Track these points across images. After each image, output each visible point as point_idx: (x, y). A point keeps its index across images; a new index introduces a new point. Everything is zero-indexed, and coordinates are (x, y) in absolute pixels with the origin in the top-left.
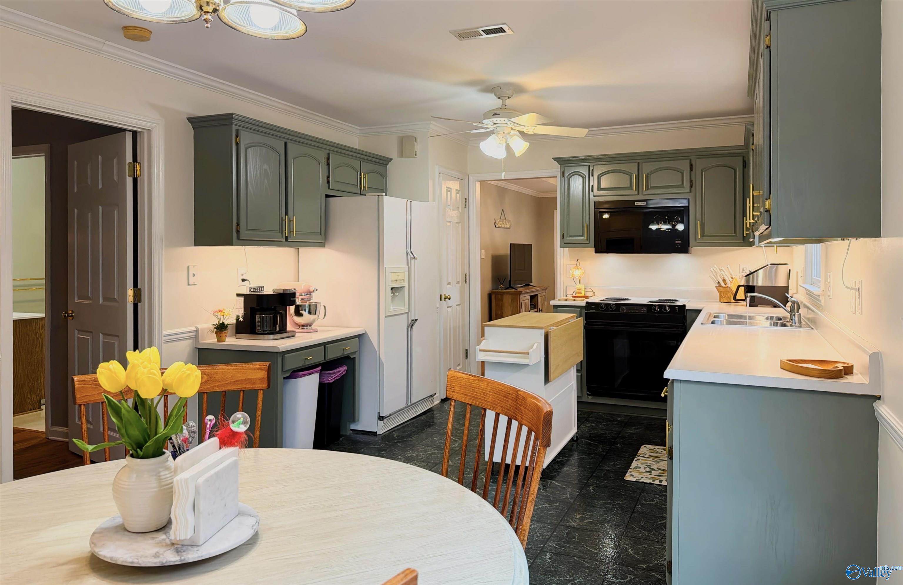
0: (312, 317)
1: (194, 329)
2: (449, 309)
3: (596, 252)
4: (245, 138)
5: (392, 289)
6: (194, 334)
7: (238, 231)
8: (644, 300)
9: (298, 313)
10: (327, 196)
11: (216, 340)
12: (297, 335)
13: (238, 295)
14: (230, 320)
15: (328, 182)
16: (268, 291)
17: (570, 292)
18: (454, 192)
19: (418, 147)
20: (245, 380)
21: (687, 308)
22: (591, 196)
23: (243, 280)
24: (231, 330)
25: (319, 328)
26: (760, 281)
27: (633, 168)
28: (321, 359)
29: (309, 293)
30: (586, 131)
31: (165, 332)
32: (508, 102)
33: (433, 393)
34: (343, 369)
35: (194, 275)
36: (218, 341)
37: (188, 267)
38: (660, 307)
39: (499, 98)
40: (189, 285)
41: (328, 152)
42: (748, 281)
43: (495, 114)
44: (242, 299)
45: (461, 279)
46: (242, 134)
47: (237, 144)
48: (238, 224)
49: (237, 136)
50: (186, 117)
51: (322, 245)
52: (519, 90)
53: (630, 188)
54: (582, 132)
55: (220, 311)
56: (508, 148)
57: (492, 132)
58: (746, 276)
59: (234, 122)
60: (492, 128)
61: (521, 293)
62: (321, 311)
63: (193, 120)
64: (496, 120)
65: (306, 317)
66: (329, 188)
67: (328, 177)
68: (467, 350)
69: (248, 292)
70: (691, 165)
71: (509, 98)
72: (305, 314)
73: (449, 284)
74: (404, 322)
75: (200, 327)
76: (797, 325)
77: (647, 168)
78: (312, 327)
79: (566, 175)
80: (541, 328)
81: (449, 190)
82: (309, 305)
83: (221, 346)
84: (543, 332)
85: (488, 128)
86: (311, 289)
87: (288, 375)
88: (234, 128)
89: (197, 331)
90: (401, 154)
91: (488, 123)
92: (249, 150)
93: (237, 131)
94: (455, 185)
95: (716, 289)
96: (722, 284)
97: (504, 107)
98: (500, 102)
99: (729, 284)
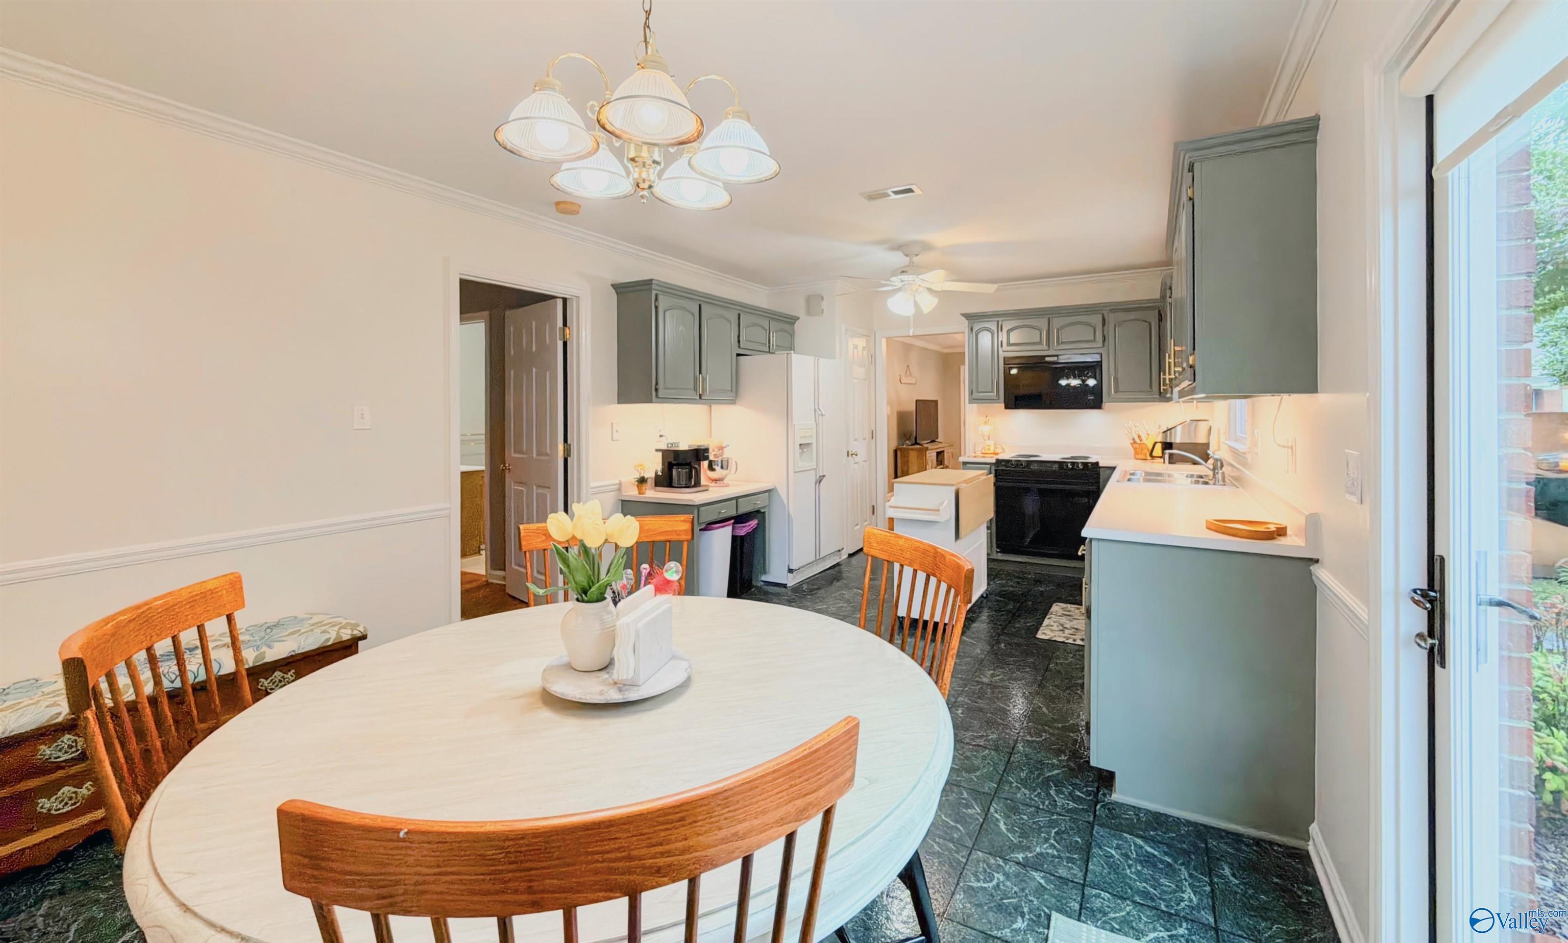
0: (724, 472)
1: (617, 482)
2: (856, 466)
3: (1007, 407)
4: (663, 302)
5: (800, 445)
6: (617, 486)
7: (656, 390)
8: (1057, 457)
9: (711, 468)
10: (738, 355)
11: (637, 492)
12: (711, 489)
13: (657, 450)
14: (650, 474)
15: (739, 341)
16: (683, 446)
17: (979, 449)
18: (860, 348)
19: (825, 305)
20: (672, 531)
21: (1101, 465)
22: (1000, 352)
23: (661, 436)
24: (651, 483)
25: (730, 483)
26: (1178, 438)
27: (1043, 323)
28: (733, 513)
29: (721, 448)
30: (995, 287)
31: (592, 485)
32: (916, 259)
33: (841, 548)
34: (754, 523)
35: (617, 431)
36: (640, 493)
37: (612, 424)
38: (1073, 464)
39: (907, 256)
40: (612, 440)
41: (738, 312)
42: (1166, 437)
43: (903, 272)
44: (660, 454)
45: (867, 435)
46: (660, 297)
47: (656, 307)
48: (657, 384)
49: (656, 300)
50: (610, 284)
51: (733, 402)
52: (926, 247)
53: (1040, 343)
54: (991, 288)
55: (641, 465)
56: (916, 304)
57: (899, 289)
58: (1165, 432)
59: (654, 286)
60: (899, 285)
61: (927, 449)
62: (732, 466)
63: (614, 286)
64: (904, 277)
65: (719, 472)
66: (739, 347)
67: (739, 336)
68: (873, 506)
69: (666, 448)
70: (1104, 319)
71: (917, 255)
72: (718, 468)
73: (856, 440)
74: (812, 477)
75: (623, 480)
76: (1221, 482)
77: (1057, 322)
78: (724, 481)
79: (974, 331)
80: (952, 485)
81: (856, 347)
82: (722, 461)
83: (641, 498)
84: (953, 489)
85: (893, 285)
86: (724, 444)
87: (703, 526)
88: (654, 293)
89: (620, 484)
90: (809, 312)
91: (896, 281)
92: (667, 313)
93: (656, 295)
94: (861, 343)
95: (1130, 446)
96: (1138, 441)
97: (912, 264)
98: (908, 259)
99: (1144, 441)
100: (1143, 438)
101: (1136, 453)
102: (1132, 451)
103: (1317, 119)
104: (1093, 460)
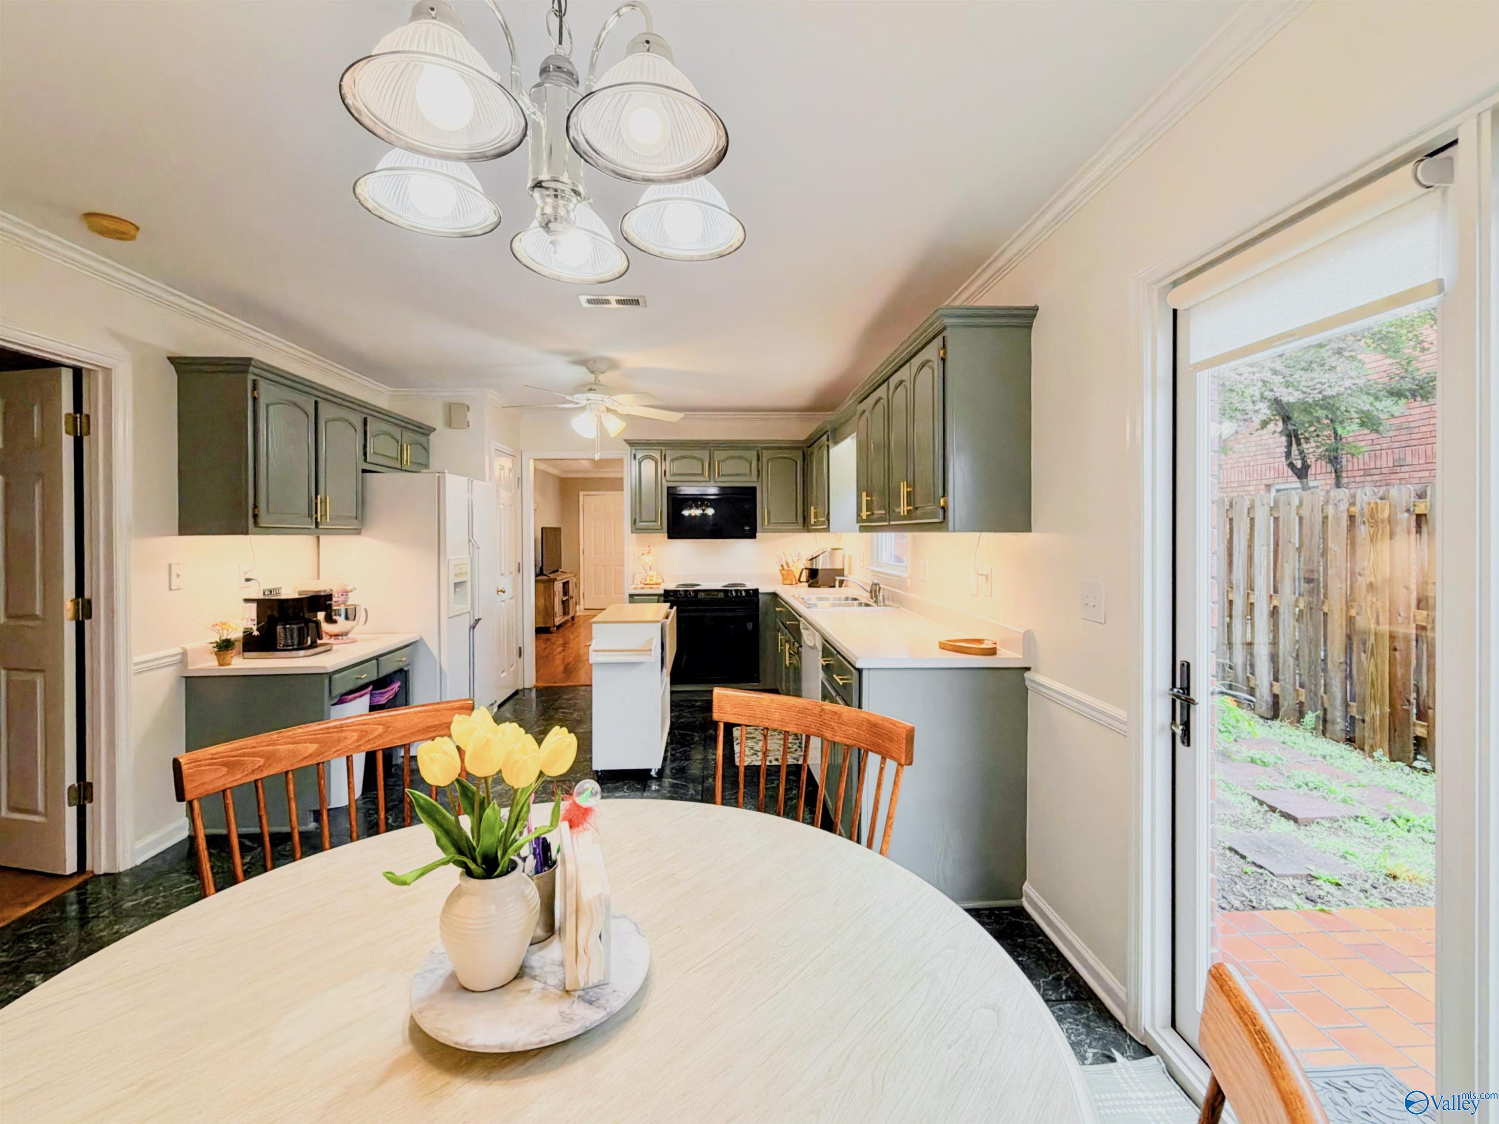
0: (350, 624)
1: (181, 651)
3: (670, 537)
4: (267, 393)
5: (455, 584)
6: (179, 657)
7: (255, 516)
8: (718, 586)
9: (330, 619)
10: (364, 471)
11: (216, 663)
12: (335, 647)
13: (247, 600)
14: (236, 634)
15: (365, 454)
16: (289, 593)
17: (638, 579)
18: (507, 470)
19: (470, 416)
20: (440, 725)
21: (760, 591)
22: (664, 481)
23: (248, 580)
24: (239, 646)
25: (357, 637)
26: (820, 565)
27: (704, 454)
28: (374, 677)
29: (345, 593)
31: (136, 659)
32: (601, 377)
33: (493, 702)
34: (396, 686)
35: (178, 576)
36: (220, 665)
37: (170, 566)
38: (736, 591)
39: (592, 372)
40: (170, 589)
41: (364, 416)
42: (812, 564)
43: (591, 389)
44: (254, 606)
45: (514, 568)
46: (262, 385)
47: (255, 399)
48: (255, 506)
49: (254, 388)
50: (165, 355)
51: (358, 532)
52: (613, 365)
53: (702, 474)
54: (675, 417)
55: (224, 624)
56: (601, 425)
57: (584, 408)
58: (811, 560)
59: (251, 369)
60: (584, 403)
61: (555, 580)
62: (361, 615)
63: (178, 362)
64: (591, 395)
65: (342, 624)
66: (365, 460)
67: (365, 447)
68: (520, 648)
69: (261, 596)
70: (758, 456)
71: (602, 373)
72: (341, 619)
73: (502, 575)
74: (467, 622)
75: (188, 646)
77: (719, 455)
78: (349, 635)
79: (638, 458)
81: (502, 468)
82: (346, 610)
83: (225, 670)
85: (577, 403)
86: (349, 588)
87: (336, 700)
88: (251, 377)
89: (184, 654)
90: (449, 424)
91: (582, 398)
92: (271, 408)
93: (255, 382)
94: (507, 463)
95: (779, 573)
96: (786, 568)
97: (597, 382)
98: (592, 376)
99: (792, 568)
100: (791, 564)
101: (784, 579)
102: (780, 577)
103: (1036, 309)
104: (750, 586)
